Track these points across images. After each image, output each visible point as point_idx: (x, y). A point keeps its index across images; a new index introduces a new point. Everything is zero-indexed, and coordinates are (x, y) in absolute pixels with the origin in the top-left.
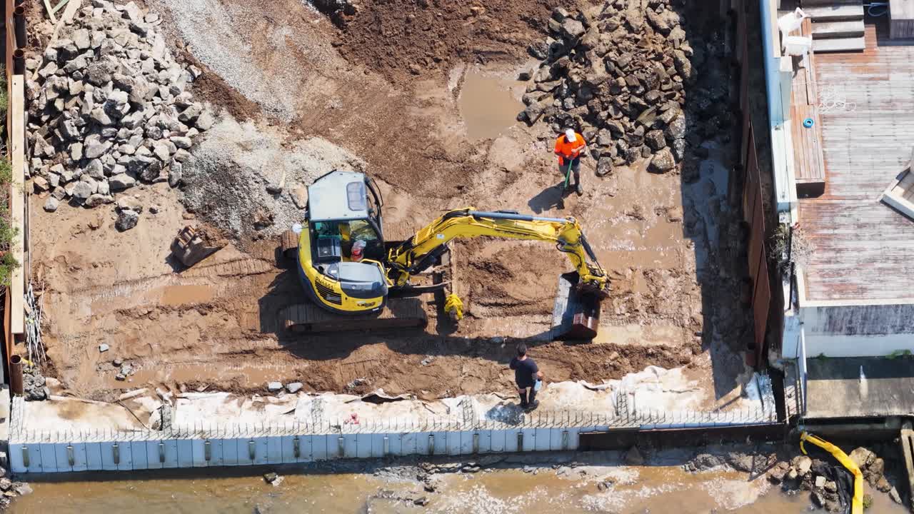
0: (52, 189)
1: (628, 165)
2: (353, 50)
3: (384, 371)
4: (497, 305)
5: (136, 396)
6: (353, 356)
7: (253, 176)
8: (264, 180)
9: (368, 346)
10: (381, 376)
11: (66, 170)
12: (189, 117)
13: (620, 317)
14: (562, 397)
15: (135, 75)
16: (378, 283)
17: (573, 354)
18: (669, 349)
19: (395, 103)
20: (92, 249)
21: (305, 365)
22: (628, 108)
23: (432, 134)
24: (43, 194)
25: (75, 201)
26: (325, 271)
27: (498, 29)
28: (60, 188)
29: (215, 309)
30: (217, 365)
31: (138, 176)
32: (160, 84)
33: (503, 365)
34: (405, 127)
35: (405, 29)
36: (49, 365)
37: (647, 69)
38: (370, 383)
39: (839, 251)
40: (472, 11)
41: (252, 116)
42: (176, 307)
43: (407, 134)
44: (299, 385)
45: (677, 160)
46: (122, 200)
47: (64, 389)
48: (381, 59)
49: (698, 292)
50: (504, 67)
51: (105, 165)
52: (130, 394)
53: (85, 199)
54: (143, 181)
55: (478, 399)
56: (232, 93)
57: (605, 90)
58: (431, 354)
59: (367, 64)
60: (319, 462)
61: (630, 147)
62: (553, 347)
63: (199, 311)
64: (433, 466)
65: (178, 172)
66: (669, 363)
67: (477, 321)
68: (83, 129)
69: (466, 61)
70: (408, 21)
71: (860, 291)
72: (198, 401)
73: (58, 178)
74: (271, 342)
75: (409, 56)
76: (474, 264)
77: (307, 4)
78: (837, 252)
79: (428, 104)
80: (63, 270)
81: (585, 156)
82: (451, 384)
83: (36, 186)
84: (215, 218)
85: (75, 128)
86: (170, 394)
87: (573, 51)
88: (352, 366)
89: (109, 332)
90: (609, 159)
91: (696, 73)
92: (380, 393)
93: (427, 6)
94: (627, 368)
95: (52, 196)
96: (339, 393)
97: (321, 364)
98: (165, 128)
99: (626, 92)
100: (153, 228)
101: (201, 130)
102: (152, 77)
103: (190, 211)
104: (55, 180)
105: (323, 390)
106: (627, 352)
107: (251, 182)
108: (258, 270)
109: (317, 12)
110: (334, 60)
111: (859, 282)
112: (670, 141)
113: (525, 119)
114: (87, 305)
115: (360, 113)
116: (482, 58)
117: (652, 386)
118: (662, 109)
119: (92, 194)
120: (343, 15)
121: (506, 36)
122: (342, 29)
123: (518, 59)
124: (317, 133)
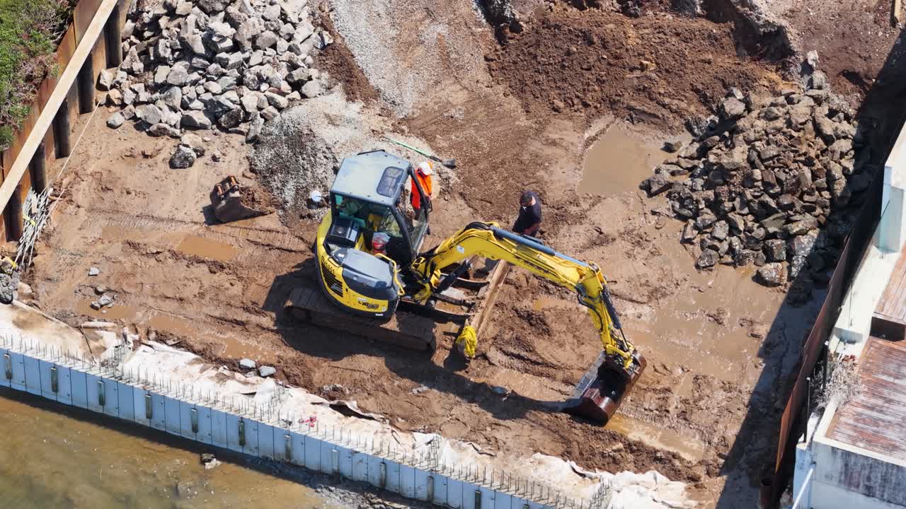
0: (123, 105)
1: (735, 267)
2: (503, 68)
3: (369, 386)
4: (519, 357)
5: (101, 328)
6: (345, 362)
7: (325, 149)
8: (334, 158)
9: (365, 356)
10: (364, 389)
11: (146, 90)
12: (296, 79)
13: (646, 413)
14: (541, 470)
15: (251, 14)
16: (385, 283)
17: (577, 432)
18: (681, 460)
19: (520, 132)
20: (135, 177)
21: (291, 354)
22: (755, 206)
23: (541, 173)
24: (112, 108)
25: (141, 125)
26: (333, 253)
27: (662, 91)
28: (131, 107)
29: (227, 270)
30: (201, 325)
31: (215, 120)
32: (280, 36)
33: (496, 420)
34: (516, 157)
35: (563, 60)
36: (31, 271)
37: (791, 170)
38: (348, 392)
39: (890, 401)
40: (641, 64)
41: (366, 100)
42: (187, 256)
43: (516, 165)
44: (272, 370)
45: (790, 278)
46: (188, 137)
47: (33, 299)
48: (526, 85)
49: (742, 414)
50: (653, 132)
51: (185, 97)
52: (95, 323)
53: (151, 125)
54: (219, 127)
55: (452, 445)
56: (355, 72)
57: (737, 180)
58: (425, 385)
59: (510, 87)
60: (265, 459)
61: (745, 248)
62: (556, 417)
63: (209, 267)
64: (380, 500)
65: (257, 127)
66: (675, 475)
67: (491, 368)
68: (177, 53)
69: (617, 115)
70: (569, 53)
71: (890, 448)
72: (162, 354)
73: (134, 96)
74: (267, 321)
75: (557, 92)
76: (516, 311)
77: (476, 10)
78: (887, 402)
79: (554, 143)
80: (94, 185)
81: (692, 244)
82: (433, 421)
83: (108, 98)
84: (274, 184)
85: (169, 50)
86: (137, 337)
87: (727, 134)
88: (339, 370)
89: (108, 259)
90: (714, 252)
91: (850, 195)
92: (352, 405)
93: (593, 43)
94: (628, 465)
95: (121, 113)
96: (311, 393)
97: (308, 358)
98: (265, 81)
99: (759, 187)
100: (207, 175)
101: (304, 96)
102: (272, 25)
103: (252, 170)
104: (129, 97)
105: (296, 384)
106: (635, 448)
107: (320, 155)
108: (290, 247)
109: (484, 21)
110: (478, 73)
111: (893, 437)
112: (790, 255)
113: (647, 187)
114: (101, 226)
115: (477, 131)
116: (634, 116)
117: (643, 489)
118: (794, 218)
119: (161, 122)
120: (507, 30)
121: (667, 100)
122: (502, 45)
123: (671, 128)
124: (423, 135)
